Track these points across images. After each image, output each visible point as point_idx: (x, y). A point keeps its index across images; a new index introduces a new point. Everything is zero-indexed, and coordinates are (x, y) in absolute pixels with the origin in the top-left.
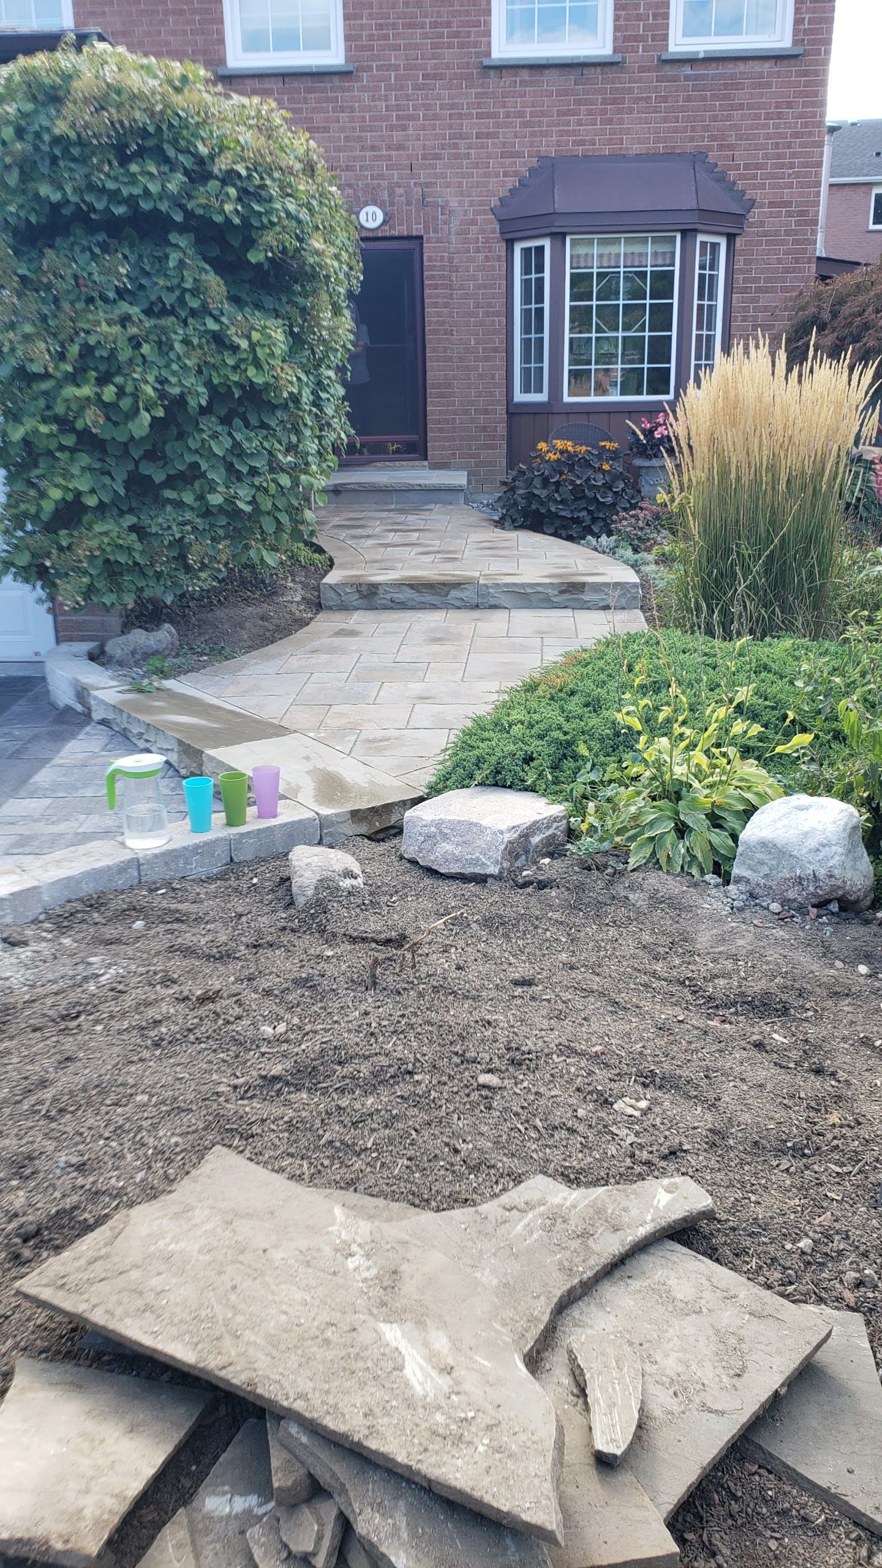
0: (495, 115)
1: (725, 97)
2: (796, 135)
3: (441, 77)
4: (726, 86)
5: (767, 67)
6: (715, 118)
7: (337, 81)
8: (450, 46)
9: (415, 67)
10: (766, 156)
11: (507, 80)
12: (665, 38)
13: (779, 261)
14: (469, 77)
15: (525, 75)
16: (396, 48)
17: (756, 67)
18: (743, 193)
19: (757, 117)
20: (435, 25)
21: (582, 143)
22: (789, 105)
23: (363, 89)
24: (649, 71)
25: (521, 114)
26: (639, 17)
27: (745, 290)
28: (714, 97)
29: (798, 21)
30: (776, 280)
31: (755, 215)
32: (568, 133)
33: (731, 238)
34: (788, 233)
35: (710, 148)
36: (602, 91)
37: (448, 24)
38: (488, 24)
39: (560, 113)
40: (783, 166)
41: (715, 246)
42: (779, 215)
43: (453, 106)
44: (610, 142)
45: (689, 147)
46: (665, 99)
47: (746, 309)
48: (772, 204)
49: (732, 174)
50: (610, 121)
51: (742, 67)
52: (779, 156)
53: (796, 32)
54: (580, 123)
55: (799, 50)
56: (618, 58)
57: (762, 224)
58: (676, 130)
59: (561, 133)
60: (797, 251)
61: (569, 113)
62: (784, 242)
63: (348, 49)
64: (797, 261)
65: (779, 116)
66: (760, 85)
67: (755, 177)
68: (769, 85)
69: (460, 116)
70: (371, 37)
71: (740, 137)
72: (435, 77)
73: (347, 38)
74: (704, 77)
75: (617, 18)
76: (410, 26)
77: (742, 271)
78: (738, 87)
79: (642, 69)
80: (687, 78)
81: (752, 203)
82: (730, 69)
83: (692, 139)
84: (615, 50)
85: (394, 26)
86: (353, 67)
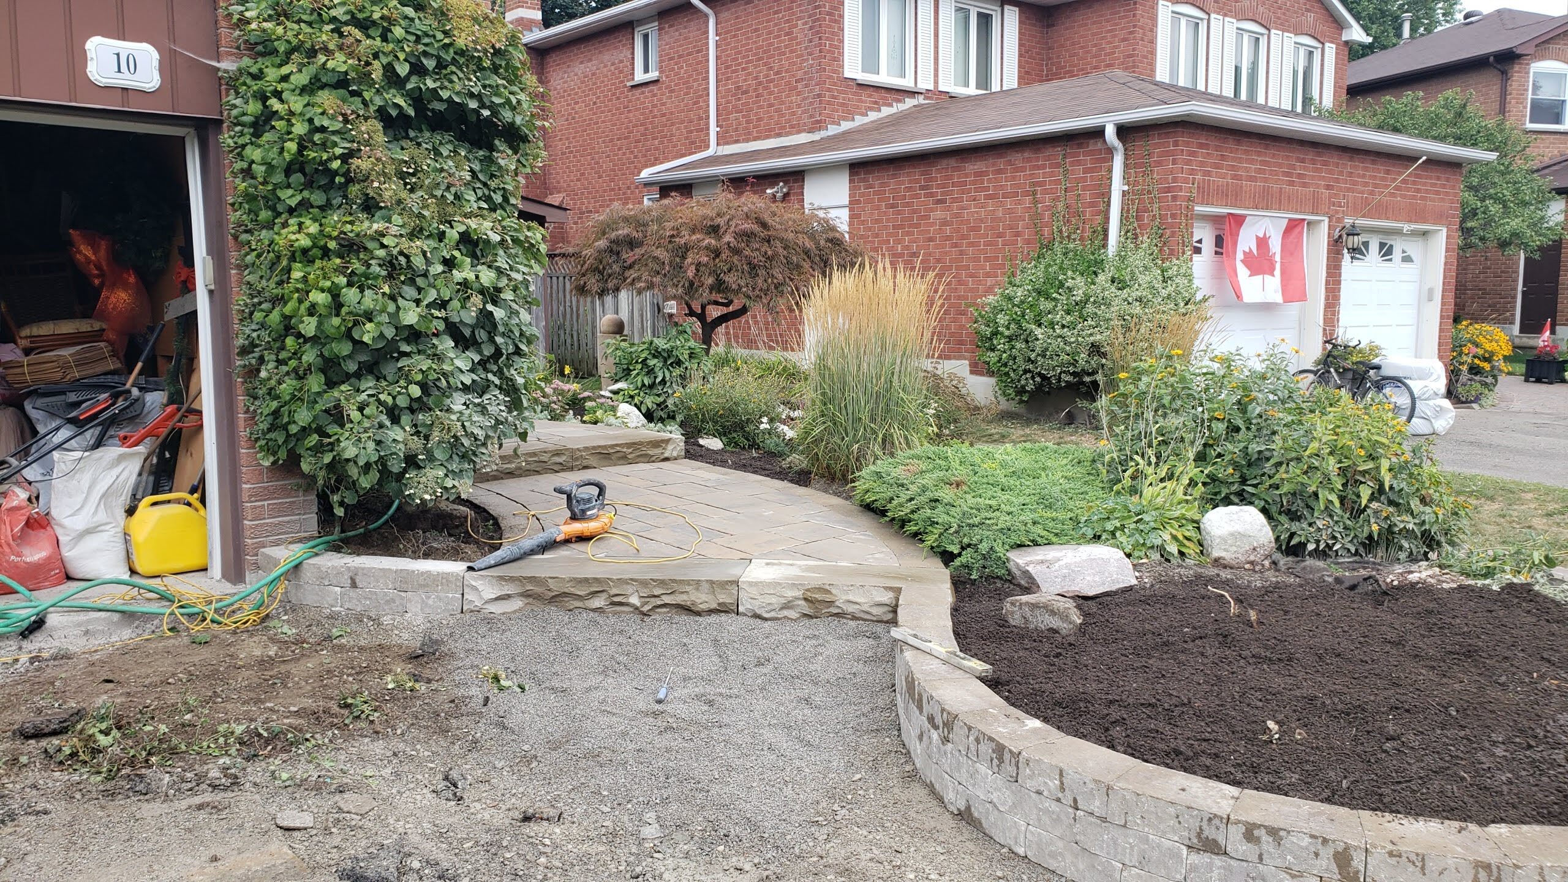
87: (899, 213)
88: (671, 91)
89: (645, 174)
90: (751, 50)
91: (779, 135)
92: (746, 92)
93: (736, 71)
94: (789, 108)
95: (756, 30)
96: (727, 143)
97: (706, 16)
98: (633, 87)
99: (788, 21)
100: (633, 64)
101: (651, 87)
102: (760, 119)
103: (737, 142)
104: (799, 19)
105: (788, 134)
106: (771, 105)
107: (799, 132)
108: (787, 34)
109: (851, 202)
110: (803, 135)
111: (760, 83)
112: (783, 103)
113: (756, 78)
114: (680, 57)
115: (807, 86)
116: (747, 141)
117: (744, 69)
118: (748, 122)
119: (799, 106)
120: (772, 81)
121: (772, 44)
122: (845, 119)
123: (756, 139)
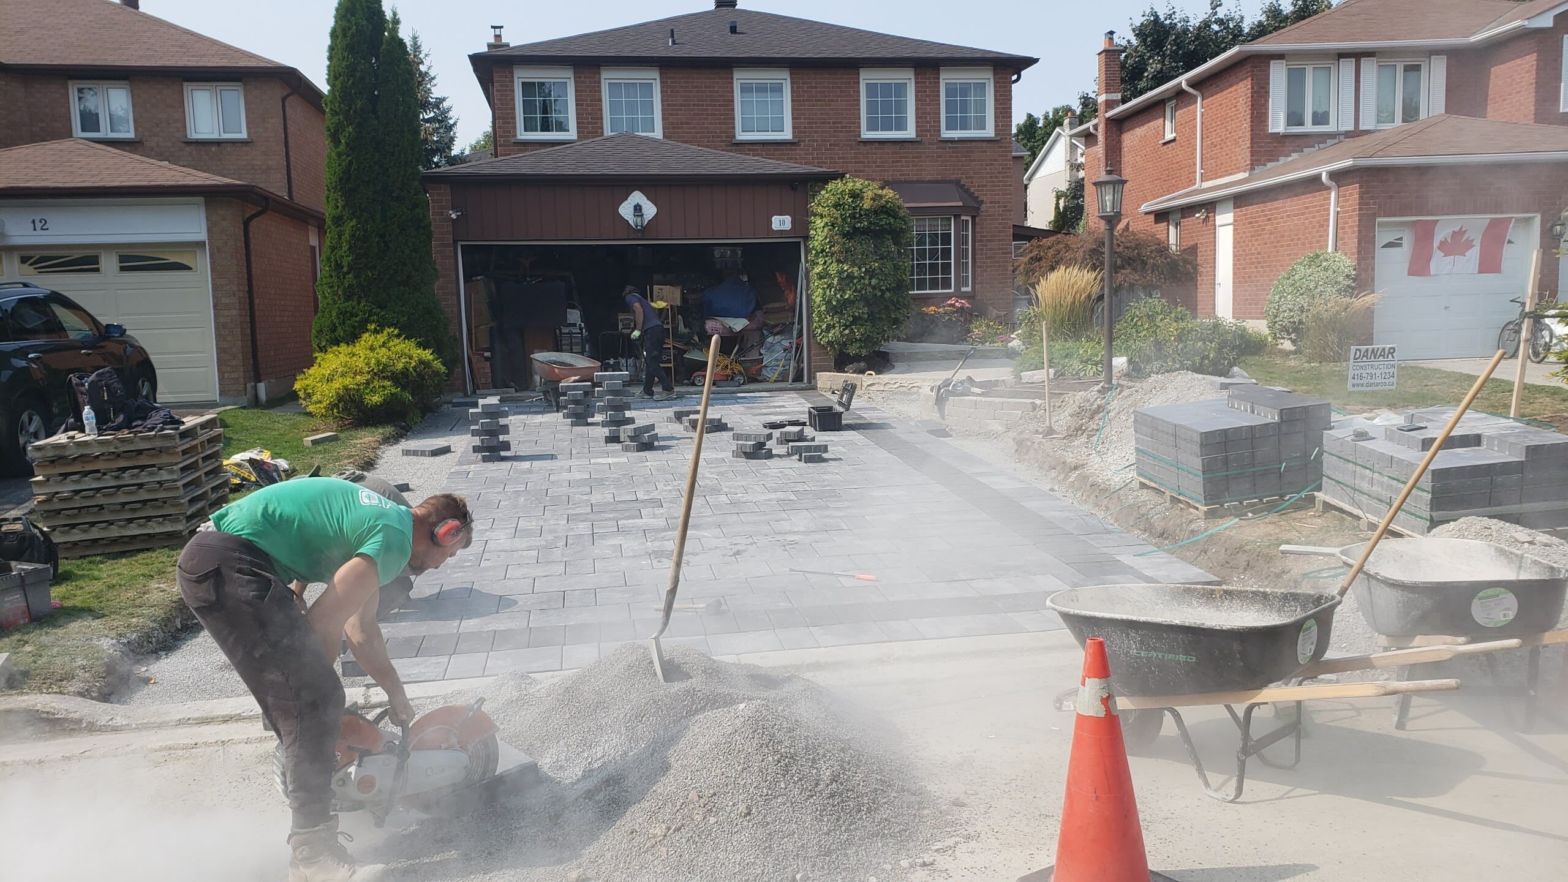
0: (863, 162)
1: (967, 156)
2: (999, 173)
3: (837, 145)
4: (967, 152)
5: (984, 144)
6: (963, 165)
7: (789, 147)
8: (842, 132)
9: (825, 141)
10: (987, 182)
11: (868, 147)
12: (939, 131)
13: (996, 228)
14: (851, 146)
15: (877, 145)
16: (816, 132)
17: (979, 144)
18: (977, 197)
19: (981, 165)
20: (834, 123)
21: (903, 175)
22: (995, 160)
23: (801, 150)
24: (933, 145)
25: (875, 162)
26: (927, 122)
27: (981, 241)
28: (963, 157)
29: (996, 126)
30: (995, 236)
31: (983, 207)
32: (897, 171)
33: (973, 218)
34: (998, 215)
35: (962, 178)
36: (912, 153)
37: (841, 123)
38: (859, 123)
39: (893, 162)
40: (994, 186)
41: (967, 221)
42: (994, 207)
43: (843, 158)
44: (916, 175)
45: (953, 177)
46: (940, 157)
47: (982, 250)
48: (991, 203)
49: (972, 190)
50: (916, 166)
51: (973, 144)
52: (992, 182)
53: (996, 130)
54: (902, 166)
55: (998, 138)
56: (919, 139)
57: (987, 211)
58: (946, 170)
59: (894, 171)
60: (1004, 223)
61: (897, 162)
62: (998, 219)
63: (794, 133)
64: (1004, 227)
65: (992, 164)
66: (982, 152)
67: (982, 190)
68: (986, 152)
69: (847, 162)
70: (805, 128)
71: (974, 173)
72: (835, 145)
73: (794, 128)
74: (958, 147)
75: (917, 122)
76: (823, 123)
77: (979, 232)
78: (973, 152)
79: (930, 144)
80: (950, 148)
81: (982, 202)
82: (969, 145)
83: (953, 174)
84: (917, 136)
85: (816, 123)
86: (796, 140)
87: (1252, 227)
88: (1182, 146)
89: (1144, 208)
90: (1218, 118)
91: (1231, 174)
92: (1215, 146)
93: (1211, 132)
94: (1235, 156)
95: (1221, 105)
96: (1207, 180)
97: (1196, 97)
98: (1165, 144)
99: (1235, 98)
100: (1164, 128)
101: (1173, 144)
102: (1222, 164)
103: (1211, 179)
104: (1241, 97)
105: (1236, 173)
106: (1227, 154)
107: (1239, 172)
108: (1235, 107)
109: (1235, 221)
110: (1242, 173)
111: (1222, 140)
112: (1232, 152)
113: (1221, 136)
114: (1186, 123)
115: (1243, 141)
116: (1216, 178)
117: (1215, 130)
118: (1217, 166)
119: (1240, 155)
120: (1227, 138)
121: (1227, 114)
122: (1270, 161)
123: (1220, 177)
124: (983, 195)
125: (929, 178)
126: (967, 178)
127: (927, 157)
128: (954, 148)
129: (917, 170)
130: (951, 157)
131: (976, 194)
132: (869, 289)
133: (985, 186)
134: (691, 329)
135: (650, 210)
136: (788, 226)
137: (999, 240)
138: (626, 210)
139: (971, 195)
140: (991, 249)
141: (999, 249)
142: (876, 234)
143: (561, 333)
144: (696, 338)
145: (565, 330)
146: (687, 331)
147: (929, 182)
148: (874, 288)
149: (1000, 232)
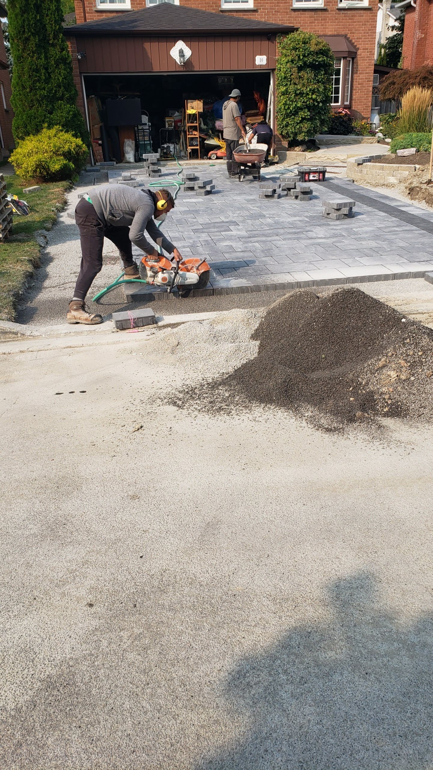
0: (293, 23)
1: (352, 19)
2: (369, 30)
4: (352, 16)
5: (362, 11)
6: (349, 25)
7: (251, 13)
8: (282, 3)
9: (272, 8)
10: (362, 36)
11: (297, 13)
12: (337, 2)
13: (365, 65)
14: (287, 12)
15: (301, 12)
17: (359, 11)
18: (356, 46)
21: (316, 31)
23: (258, 15)
24: (333, 11)
25: (300, 23)
27: (356, 73)
28: (349, 19)
30: (364, 70)
31: (359, 52)
33: (353, 59)
34: (367, 57)
35: (348, 33)
36: (321, 17)
39: (310, 23)
40: (366, 38)
41: (350, 61)
42: (365, 52)
43: (282, 20)
44: (323, 31)
45: (343, 33)
46: (337, 19)
48: (363, 49)
49: (353, 41)
50: (323, 25)
51: (356, 11)
52: (365, 36)
53: (369, 2)
54: (315, 26)
55: (370, 7)
56: (325, 8)
57: (361, 55)
58: (339, 28)
60: (369, 62)
61: (313, 22)
62: (366, 59)
63: (254, 3)
64: (369, 65)
65: (365, 25)
66: (361, 16)
67: (359, 41)
68: (363, 16)
71: (355, 30)
72: (278, 12)
74: (347, 13)
77: (355, 68)
78: (355, 16)
79: (331, 11)
80: (342, 13)
81: (359, 48)
82: (353, 12)
83: (343, 31)
84: (325, 5)
86: (255, 9)
124: (359, 44)
125: (330, 33)
126: (351, 33)
127: (330, 19)
128: (345, 14)
129: (324, 28)
130: (343, 19)
131: (355, 44)
132: (311, 101)
133: (360, 38)
134: (207, 126)
135: (188, 53)
136: (264, 62)
137: (366, 73)
138: (174, 53)
139: (352, 44)
140: (361, 79)
141: (366, 78)
142: (315, 67)
143: (138, 129)
144: (210, 132)
145: (140, 127)
146: (205, 127)
147: (330, 36)
148: (314, 100)
149: (367, 68)
